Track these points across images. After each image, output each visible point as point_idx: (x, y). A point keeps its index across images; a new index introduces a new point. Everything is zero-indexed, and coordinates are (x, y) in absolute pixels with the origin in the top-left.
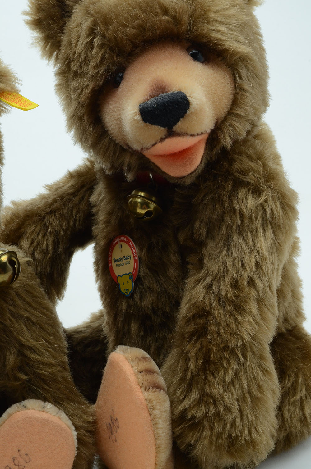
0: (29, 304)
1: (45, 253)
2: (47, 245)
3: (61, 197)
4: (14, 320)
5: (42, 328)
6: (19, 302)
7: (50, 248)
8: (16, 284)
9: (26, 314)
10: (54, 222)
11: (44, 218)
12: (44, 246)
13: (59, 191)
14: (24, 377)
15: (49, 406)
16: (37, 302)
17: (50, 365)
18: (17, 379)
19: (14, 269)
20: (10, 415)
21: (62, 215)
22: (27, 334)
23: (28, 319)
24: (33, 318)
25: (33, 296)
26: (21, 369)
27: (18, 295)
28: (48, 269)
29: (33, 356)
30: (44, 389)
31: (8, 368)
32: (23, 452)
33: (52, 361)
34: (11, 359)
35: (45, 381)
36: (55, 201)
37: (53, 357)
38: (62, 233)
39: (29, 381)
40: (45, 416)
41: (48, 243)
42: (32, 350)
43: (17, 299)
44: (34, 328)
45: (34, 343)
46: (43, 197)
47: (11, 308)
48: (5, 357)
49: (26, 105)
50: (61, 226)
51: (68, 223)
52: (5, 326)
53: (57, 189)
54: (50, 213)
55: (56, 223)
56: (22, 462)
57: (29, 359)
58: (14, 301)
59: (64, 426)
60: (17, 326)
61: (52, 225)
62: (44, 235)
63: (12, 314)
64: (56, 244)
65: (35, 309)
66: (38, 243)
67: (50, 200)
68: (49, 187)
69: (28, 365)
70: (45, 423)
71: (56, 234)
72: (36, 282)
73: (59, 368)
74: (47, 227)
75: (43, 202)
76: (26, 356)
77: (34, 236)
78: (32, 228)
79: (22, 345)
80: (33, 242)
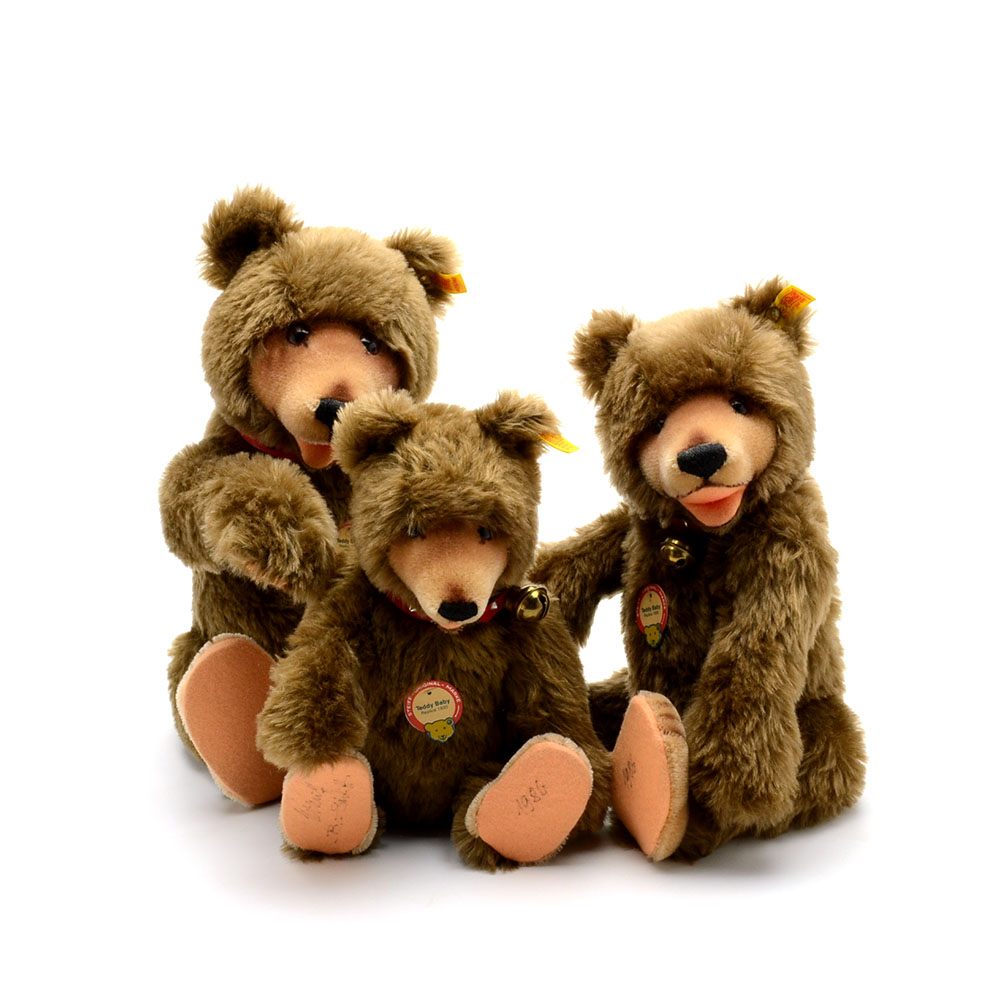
0: (554, 642)
1: (571, 596)
2: (574, 589)
3: (592, 541)
4: (539, 657)
5: (565, 667)
6: (545, 640)
7: (577, 592)
8: (543, 622)
9: (552, 653)
10: (583, 566)
11: (573, 561)
12: (571, 589)
13: (590, 534)
14: (545, 714)
15: (568, 741)
16: (562, 642)
17: (571, 705)
18: (537, 715)
19: (544, 605)
20: (530, 746)
21: (591, 560)
22: (551, 672)
23: (553, 657)
24: (557, 657)
25: (559, 636)
26: (542, 705)
27: (545, 633)
28: (574, 614)
29: (556, 694)
30: (563, 727)
31: (531, 702)
32: (540, 783)
33: (574, 701)
34: (534, 694)
35: (564, 720)
36: (585, 544)
37: (575, 697)
38: (590, 577)
39: (549, 718)
40: (564, 749)
41: (574, 587)
42: (553, 686)
43: (544, 636)
44: (558, 666)
45: (558, 681)
46: (573, 540)
47: (537, 644)
48: (528, 693)
49: (566, 448)
50: (590, 571)
51: (597, 567)
52: (530, 661)
53: (587, 532)
54: (579, 556)
55: (585, 567)
56: (539, 794)
57: (551, 696)
58: (541, 638)
59: (582, 762)
60: (541, 662)
61: (580, 568)
62: (572, 578)
63: (538, 651)
64: (583, 588)
65: (560, 649)
66: (565, 586)
67: (580, 543)
68: (580, 531)
69: (549, 702)
70: (564, 756)
71: (585, 577)
72: (561, 623)
73: (579, 709)
74: (576, 571)
75: (573, 544)
76: (548, 694)
77: (561, 578)
78: (560, 570)
79: (544, 681)
80: (560, 584)
